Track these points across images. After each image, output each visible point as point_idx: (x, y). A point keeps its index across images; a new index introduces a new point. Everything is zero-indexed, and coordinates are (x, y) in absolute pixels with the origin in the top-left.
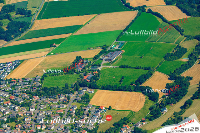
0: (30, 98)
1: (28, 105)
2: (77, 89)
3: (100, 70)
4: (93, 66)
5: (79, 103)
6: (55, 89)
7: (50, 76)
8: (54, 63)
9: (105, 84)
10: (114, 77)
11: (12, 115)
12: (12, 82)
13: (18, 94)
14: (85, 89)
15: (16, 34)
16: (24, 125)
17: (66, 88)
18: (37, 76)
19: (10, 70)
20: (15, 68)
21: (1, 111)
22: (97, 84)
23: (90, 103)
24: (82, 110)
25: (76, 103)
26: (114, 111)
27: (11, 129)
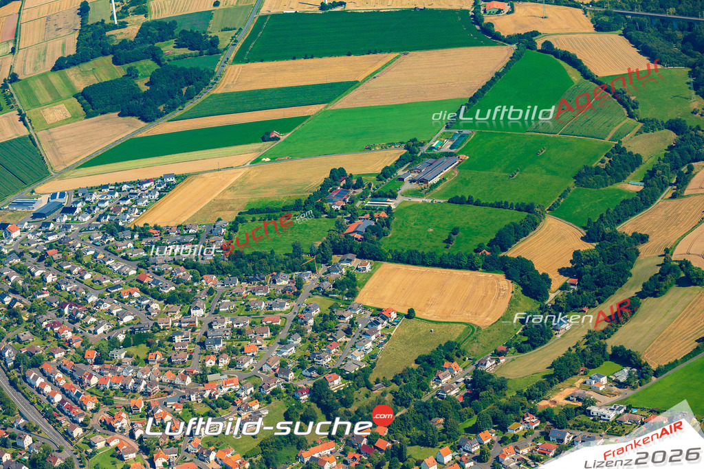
0: (195, 280)
1: (188, 300)
2: (325, 260)
3: (393, 207)
4: (375, 196)
5: (326, 298)
6: (263, 257)
7: (253, 220)
8: (269, 186)
9: (404, 247)
10: (431, 230)
11: (139, 326)
12: (150, 235)
13: (163, 268)
14: (348, 260)
15: (170, 101)
16: (171, 353)
17: (296, 257)
18: (219, 220)
19: (146, 201)
20: (160, 197)
21: (112, 314)
22: (382, 248)
23: (358, 300)
24: (332, 318)
25: (318, 298)
26: (421, 324)
27: (134, 364)
